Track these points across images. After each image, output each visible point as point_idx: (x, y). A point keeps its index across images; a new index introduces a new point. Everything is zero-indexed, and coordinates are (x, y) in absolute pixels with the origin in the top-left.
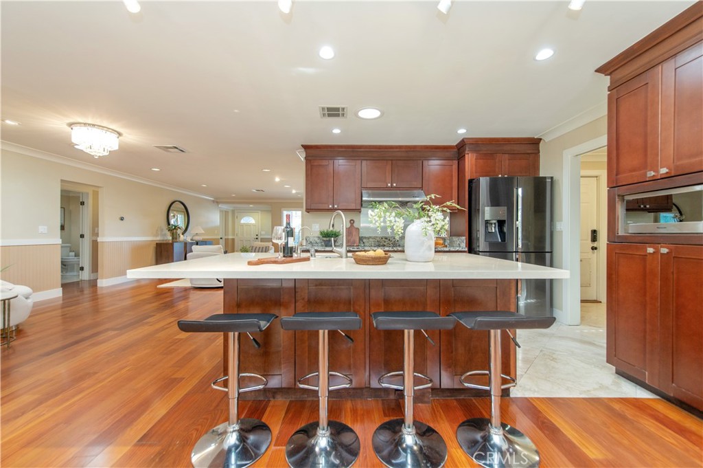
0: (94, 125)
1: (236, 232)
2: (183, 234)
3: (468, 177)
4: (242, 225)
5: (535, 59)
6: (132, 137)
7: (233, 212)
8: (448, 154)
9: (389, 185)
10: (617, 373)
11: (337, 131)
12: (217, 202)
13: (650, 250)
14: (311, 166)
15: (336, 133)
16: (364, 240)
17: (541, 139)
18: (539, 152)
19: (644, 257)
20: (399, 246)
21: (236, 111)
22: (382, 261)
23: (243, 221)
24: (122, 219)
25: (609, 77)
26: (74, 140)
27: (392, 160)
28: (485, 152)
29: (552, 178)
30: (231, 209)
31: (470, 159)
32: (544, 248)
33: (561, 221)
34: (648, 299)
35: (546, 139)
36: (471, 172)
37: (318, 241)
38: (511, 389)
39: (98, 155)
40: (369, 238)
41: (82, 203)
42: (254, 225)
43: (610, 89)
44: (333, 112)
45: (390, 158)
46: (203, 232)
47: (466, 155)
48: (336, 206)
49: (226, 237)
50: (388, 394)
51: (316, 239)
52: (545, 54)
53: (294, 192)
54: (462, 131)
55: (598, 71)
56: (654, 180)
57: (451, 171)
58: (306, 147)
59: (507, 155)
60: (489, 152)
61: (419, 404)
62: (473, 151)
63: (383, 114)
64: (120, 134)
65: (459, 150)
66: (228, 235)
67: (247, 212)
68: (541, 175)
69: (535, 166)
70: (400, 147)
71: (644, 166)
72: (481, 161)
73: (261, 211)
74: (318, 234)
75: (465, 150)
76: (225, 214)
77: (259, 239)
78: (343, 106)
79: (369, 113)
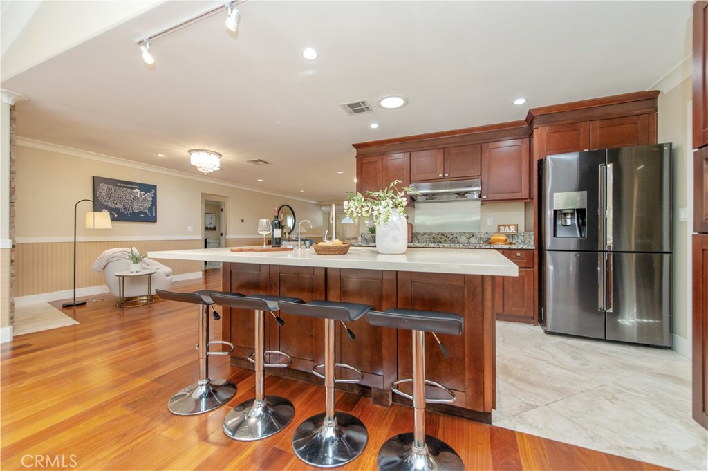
0: (201, 150)
1: (337, 232)
2: (289, 233)
3: (537, 157)
4: (343, 225)
6: (229, 157)
9: (440, 176)
11: (374, 126)
12: (320, 205)
15: (374, 129)
16: (418, 237)
17: (658, 92)
18: (656, 110)
20: (458, 243)
22: (343, 251)
23: (343, 222)
24: (243, 221)
26: (193, 163)
27: (444, 148)
28: (563, 123)
29: (670, 144)
31: (540, 134)
32: (661, 245)
35: (664, 89)
36: (542, 151)
39: (207, 172)
40: (423, 234)
41: (222, 210)
44: (357, 108)
45: (441, 147)
46: (305, 231)
47: (535, 131)
50: (352, 389)
54: (520, 101)
58: (356, 146)
59: (599, 122)
60: (569, 122)
61: (377, 406)
62: (544, 123)
63: (407, 102)
64: (220, 155)
68: (659, 142)
70: (453, 132)
72: (556, 135)
75: (534, 124)
76: (328, 216)
78: (362, 100)
79: (392, 102)
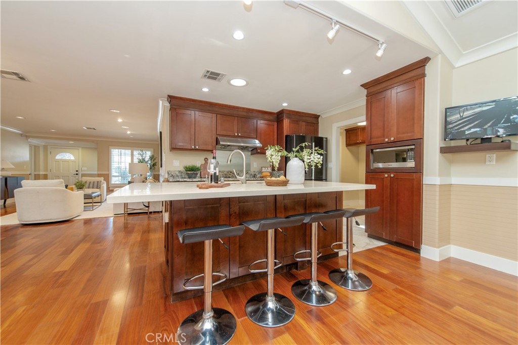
1: (49, 168)
3: (285, 133)
4: (58, 161)
5: (342, 73)
7: (45, 147)
8: (271, 118)
9: (236, 134)
10: (368, 237)
11: (205, 90)
12: (27, 136)
13: (386, 175)
14: (177, 113)
15: (205, 91)
17: (319, 116)
18: (318, 123)
19: (383, 179)
21: (127, 56)
23: (58, 157)
25: (366, 90)
28: (294, 119)
29: (326, 138)
30: (43, 144)
31: (286, 122)
32: (322, 177)
33: (331, 162)
34: (384, 198)
35: (323, 116)
36: (287, 131)
37: (179, 174)
38: (339, 252)
42: (73, 161)
43: (367, 96)
44: (213, 76)
45: (237, 116)
47: (284, 120)
48: (197, 147)
49: (36, 173)
51: (177, 173)
52: (347, 72)
53: (129, 132)
54: (285, 104)
55: (362, 86)
56: (387, 143)
57: (274, 129)
59: (304, 123)
60: (296, 120)
61: (302, 271)
62: (288, 118)
63: (247, 84)
65: (277, 116)
66: (39, 171)
67: (66, 148)
68: (320, 135)
69: (317, 130)
70: (243, 109)
71: (383, 136)
72: (292, 124)
73: (82, 148)
74: (182, 169)
75: (283, 116)
76: (35, 150)
77: (80, 175)
78: (224, 73)
79: (238, 82)
